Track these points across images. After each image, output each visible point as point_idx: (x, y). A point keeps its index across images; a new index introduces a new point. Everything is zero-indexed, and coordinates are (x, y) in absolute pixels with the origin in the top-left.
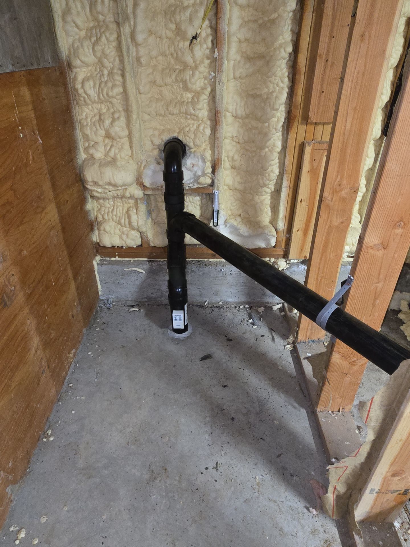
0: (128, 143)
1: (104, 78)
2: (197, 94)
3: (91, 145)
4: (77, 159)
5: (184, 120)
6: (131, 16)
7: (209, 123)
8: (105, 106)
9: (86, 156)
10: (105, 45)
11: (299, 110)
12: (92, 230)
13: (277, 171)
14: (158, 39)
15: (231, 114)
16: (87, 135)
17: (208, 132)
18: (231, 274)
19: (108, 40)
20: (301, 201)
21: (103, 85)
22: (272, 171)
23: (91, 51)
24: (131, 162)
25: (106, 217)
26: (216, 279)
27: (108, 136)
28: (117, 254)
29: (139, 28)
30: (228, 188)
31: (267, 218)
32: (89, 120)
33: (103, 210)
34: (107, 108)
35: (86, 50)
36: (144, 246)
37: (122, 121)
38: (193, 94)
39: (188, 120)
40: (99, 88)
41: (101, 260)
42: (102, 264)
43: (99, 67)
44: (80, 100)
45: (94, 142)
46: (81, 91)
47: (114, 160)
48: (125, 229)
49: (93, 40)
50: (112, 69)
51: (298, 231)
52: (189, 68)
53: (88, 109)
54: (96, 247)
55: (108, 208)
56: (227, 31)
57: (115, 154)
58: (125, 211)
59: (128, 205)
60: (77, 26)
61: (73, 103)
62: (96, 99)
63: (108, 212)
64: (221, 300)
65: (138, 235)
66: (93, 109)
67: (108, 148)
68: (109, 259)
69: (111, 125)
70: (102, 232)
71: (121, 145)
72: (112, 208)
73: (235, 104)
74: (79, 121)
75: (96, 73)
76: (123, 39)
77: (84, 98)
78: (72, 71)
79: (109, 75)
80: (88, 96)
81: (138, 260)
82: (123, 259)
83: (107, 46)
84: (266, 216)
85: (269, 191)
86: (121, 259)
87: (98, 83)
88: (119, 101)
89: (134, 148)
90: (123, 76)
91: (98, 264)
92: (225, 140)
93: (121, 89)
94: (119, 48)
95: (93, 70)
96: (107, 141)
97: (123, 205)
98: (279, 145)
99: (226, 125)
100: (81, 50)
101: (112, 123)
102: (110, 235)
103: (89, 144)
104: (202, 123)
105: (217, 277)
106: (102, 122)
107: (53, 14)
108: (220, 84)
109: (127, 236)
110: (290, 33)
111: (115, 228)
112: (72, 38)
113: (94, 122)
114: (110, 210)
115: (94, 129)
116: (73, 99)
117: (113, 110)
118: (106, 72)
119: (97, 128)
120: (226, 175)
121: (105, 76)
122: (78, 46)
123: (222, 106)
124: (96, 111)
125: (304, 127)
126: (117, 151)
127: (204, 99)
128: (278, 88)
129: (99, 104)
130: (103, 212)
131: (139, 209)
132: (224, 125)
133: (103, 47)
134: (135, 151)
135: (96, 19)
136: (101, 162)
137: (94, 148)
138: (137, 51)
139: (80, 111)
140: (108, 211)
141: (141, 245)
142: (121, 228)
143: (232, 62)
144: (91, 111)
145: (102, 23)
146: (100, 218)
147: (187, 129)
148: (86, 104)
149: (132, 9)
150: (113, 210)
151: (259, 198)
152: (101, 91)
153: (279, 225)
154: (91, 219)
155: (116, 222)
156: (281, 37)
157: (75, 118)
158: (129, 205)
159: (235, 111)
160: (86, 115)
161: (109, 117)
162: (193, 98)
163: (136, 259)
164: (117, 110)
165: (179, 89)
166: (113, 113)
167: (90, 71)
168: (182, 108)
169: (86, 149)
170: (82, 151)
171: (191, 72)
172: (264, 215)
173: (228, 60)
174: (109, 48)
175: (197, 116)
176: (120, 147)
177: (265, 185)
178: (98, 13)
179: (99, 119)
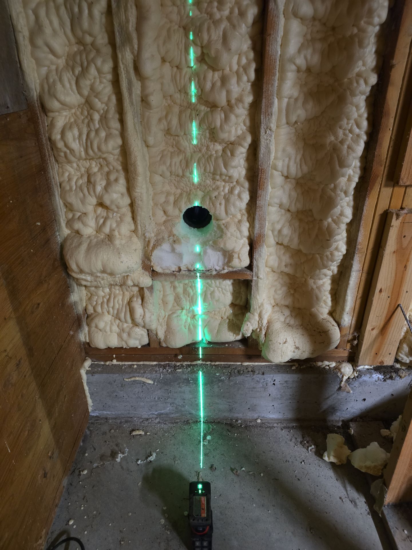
0: (129, 214)
1: (94, 125)
2: (230, 145)
3: (77, 217)
4: (56, 237)
5: (211, 182)
6: (134, 36)
7: (247, 185)
8: (96, 163)
9: (69, 232)
10: (95, 78)
11: (383, 167)
12: (79, 325)
13: (343, 249)
14: (175, 69)
15: (280, 173)
16: (71, 205)
17: (246, 197)
18: (274, 384)
19: (99, 71)
20: (381, 291)
21: (93, 134)
22: (337, 249)
23: (74, 87)
24: (135, 239)
25: (99, 309)
26: (252, 391)
27: (101, 204)
28: (114, 356)
29: (146, 54)
30: (271, 270)
31: (326, 308)
32: (73, 183)
33: (95, 299)
34: (99, 166)
35: (67, 85)
36: (152, 346)
37: (121, 186)
38: (225, 145)
39: (216, 181)
40: (87, 140)
41: (92, 364)
42: (94, 373)
43: (87, 109)
44: (60, 156)
45: (80, 212)
46: (60, 145)
47: (110, 238)
48: (125, 325)
49: (77, 72)
50: (107, 112)
51: (373, 329)
52: (220, 109)
53: (72, 167)
54: (85, 348)
55: (102, 297)
56: (279, 55)
57: (112, 230)
58: (126, 302)
59: (130, 293)
60: (52, 52)
61: (50, 161)
62: (83, 154)
63: (102, 303)
64: (259, 416)
65: (144, 333)
66: (79, 167)
67: (101, 221)
68: (102, 363)
69: (104, 191)
70: (93, 328)
71: (120, 217)
72: (108, 297)
73: (287, 160)
74: (58, 184)
75: (83, 118)
76: (122, 70)
77: (65, 153)
78: (47, 116)
79: (101, 121)
80: (70, 151)
81: (143, 364)
82: (123, 363)
83: (98, 80)
84: (324, 305)
85: (330, 273)
86: (121, 363)
87: (85, 131)
88: (116, 157)
89: (138, 222)
90: (122, 121)
91: (87, 372)
92: (270, 207)
93: (119, 142)
94: (116, 83)
95: (78, 113)
96: (100, 210)
97: (123, 293)
98: (349, 214)
99: (272, 188)
100: (59, 86)
101: (106, 188)
102: (105, 333)
103: (74, 215)
104: (237, 186)
105: (254, 388)
106: (91, 186)
107: (16, 35)
108: (267, 132)
109: (129, 335)
110: (374, 56)
111: (111, 324)
112: (46, 68)
113: (81, 185)
114: (105, 300)
115: (81, 195)
116: (49, 155)
117: (108, 169)
118: (97, 117)
119: (84, 195)
120: (269, 254)
121: (96, 123)
122: (54, 81)
123: (268, 163)
124: (83, 170)
125: (389, 190)
126: (114, 225)
127: (242, 153)
128: (351, 135)
129: (88, 161)
130: (95, 303)
131: (145, 301)
132: (270, 187)
133: (93, 81)
134: (140, 226)
135: (80, 42)
136: (91, 240)
137: (81, 222)
138: (143, 88)
139: (61, 170)
140: (102, 301)
141: (149, 344)
142: (121, 324)
143: (286, 100)
144: (77, 170)
145: (90, 46)
146: (91, 310)
147: (216, 193)
148: (69, 162)
149: (135, 26)
150: (108, 301)
151: (314, 283)
152: (89, 144)
153: (344, 320)
154: (78, 313)
155: (113, 316)
156: (360, 63)
157: (53, 181)
158: (132, 293)
159: (286, 169)
160: (69, 175)
161: (101, 179)
162: (224, 151)
163: (142, 363)
164: (114, 169)
165: (205, 139)
166: (108, 174)
167: (74, 115)
168: (208, 166)
169: (69, 223)
170: (63, 224)
171: (223, 116)
172: (322, 304)
173: (280, 99)
174: (101, 82)
175: (230, 177)
176: (119, 219)
177: (325, 267)
178: (84, 32)
179: (88, 182)
